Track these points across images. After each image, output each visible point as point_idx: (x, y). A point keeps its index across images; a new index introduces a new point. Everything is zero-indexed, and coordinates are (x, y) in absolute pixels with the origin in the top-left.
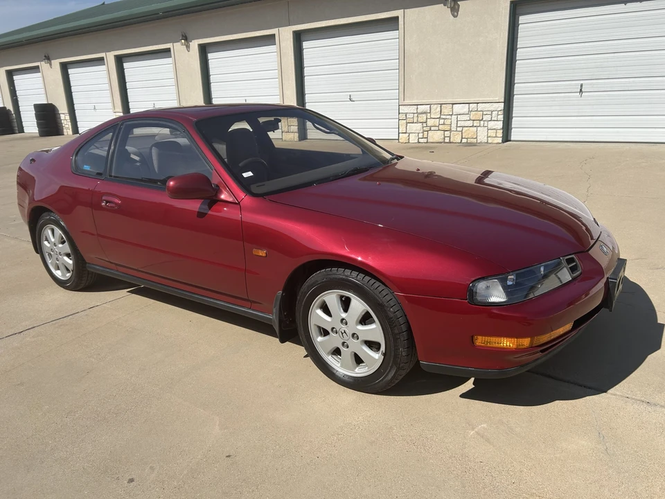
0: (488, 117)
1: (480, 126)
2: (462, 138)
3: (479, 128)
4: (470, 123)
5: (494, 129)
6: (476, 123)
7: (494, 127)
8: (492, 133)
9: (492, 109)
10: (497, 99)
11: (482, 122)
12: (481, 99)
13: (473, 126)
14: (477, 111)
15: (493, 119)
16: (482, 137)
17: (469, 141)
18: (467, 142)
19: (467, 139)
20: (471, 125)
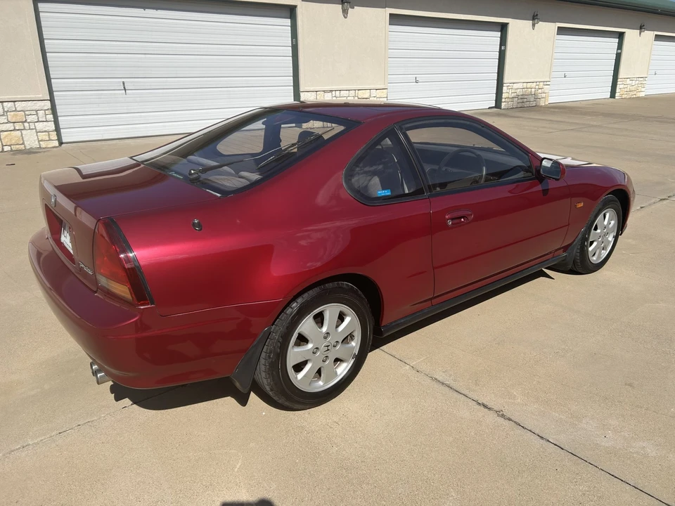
0: (34, 118)
1: (24, 129)
2: (3, 146)
3: (24, 132)
4: (10, 126)
5: (45, 131)
6: (18, 126)
7: (44, 130)
8: (43, 136)
9: (37, 108)
10: (40, 96)
11: (26, 125)
12: (19, 97)
13: (15, 130)
14: (16, 111)
15: (40, 120)
16: (31, 141)
17: (14, 148)
18: (11, 150)
19: (10, 146)
20: (12, 128)
